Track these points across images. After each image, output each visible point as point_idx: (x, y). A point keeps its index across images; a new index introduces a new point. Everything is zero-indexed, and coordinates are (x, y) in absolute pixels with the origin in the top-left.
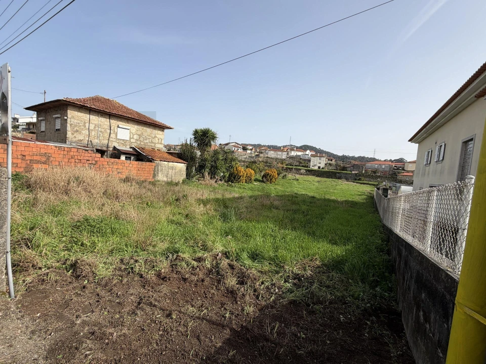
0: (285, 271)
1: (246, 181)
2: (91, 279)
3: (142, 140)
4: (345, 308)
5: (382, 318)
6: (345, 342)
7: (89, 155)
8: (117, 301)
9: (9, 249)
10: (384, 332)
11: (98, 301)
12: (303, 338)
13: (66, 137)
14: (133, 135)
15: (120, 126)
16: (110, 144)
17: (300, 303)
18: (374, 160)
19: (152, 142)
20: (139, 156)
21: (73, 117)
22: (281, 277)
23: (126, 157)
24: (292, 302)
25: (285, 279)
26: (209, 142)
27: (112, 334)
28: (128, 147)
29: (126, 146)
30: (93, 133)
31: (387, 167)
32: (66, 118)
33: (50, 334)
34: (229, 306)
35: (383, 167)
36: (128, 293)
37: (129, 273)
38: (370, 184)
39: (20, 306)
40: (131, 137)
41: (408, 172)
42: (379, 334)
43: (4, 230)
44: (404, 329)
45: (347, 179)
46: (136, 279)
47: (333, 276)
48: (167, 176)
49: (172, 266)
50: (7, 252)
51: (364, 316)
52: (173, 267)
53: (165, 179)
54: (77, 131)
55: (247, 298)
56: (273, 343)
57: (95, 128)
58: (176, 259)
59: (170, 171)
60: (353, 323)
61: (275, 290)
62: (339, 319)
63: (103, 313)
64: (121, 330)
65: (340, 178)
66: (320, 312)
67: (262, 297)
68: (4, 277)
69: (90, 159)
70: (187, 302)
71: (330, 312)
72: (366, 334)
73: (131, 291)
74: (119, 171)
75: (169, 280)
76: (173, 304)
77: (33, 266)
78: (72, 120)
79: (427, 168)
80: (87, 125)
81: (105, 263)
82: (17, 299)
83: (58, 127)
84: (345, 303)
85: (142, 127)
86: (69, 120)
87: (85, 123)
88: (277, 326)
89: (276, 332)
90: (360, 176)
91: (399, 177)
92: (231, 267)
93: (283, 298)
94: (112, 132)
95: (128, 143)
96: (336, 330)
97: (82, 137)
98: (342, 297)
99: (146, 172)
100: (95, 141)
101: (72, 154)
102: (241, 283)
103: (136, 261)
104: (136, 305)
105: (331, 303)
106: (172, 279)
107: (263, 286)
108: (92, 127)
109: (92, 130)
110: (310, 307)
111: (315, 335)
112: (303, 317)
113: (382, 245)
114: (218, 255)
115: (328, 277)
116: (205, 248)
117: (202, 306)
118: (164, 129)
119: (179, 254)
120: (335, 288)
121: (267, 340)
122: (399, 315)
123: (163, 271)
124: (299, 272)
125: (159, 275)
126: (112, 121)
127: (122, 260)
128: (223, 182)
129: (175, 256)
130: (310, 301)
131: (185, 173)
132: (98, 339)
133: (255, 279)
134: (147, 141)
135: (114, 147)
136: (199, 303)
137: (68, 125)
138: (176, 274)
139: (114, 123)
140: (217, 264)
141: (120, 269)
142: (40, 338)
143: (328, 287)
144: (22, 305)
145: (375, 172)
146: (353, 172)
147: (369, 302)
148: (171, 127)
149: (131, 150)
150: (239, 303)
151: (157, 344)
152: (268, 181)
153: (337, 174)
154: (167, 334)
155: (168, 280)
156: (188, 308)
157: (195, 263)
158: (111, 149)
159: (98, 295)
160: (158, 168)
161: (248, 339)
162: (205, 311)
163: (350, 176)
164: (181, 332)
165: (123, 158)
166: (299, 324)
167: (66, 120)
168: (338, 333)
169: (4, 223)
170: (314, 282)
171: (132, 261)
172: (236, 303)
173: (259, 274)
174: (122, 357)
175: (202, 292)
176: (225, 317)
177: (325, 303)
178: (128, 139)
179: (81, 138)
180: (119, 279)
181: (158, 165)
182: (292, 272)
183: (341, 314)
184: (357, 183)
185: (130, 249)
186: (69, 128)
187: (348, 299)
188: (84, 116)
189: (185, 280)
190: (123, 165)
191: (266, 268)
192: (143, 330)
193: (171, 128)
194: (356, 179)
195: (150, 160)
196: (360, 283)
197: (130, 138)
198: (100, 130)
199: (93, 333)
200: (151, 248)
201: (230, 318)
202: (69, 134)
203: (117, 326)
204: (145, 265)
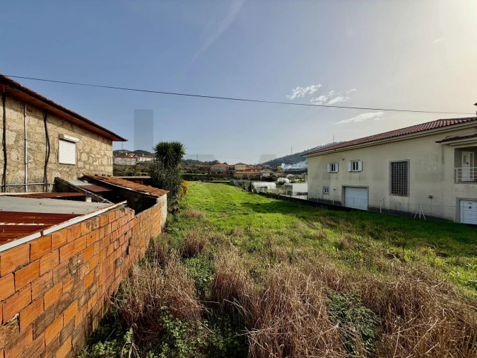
3: (91, 161)
14: (81, 154)
15: (66, 137)
16: (48, 177)
19: (102, 165)
28: (75, 178)
30: (14, 155)
31: (225, 168)
38: (221, 183)
40: (78, 157)
57: (16, 141)
90: (210, 176)
95: (74, 171)
99: (158, 221)
100: (21, 176)
108: (11, 140)
109: (12, 148)
118: (112, 141)
126: (49, 126)
134: (97, 163)
139: (54, 129)
153: (193, 177)
163: (204, 177)
178: (74, 163)
194: (208, 180)
197: (78, 160)
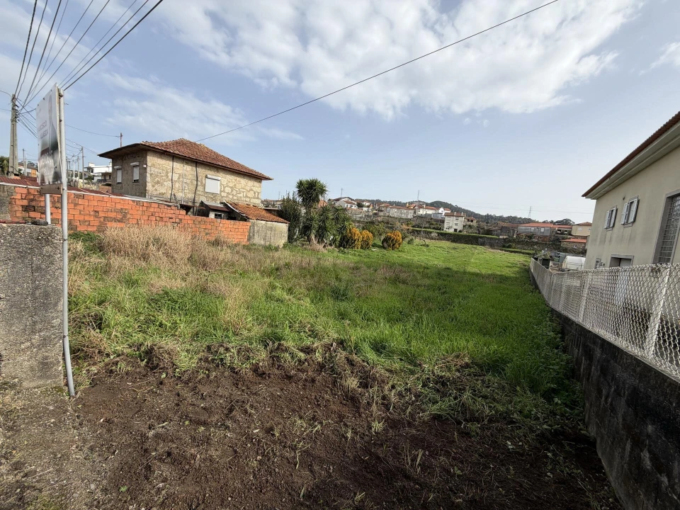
0: (423, 371)
1: (362, 246)
2: (170, 371)
3: (234, 193)
4: (512, 430)
5: (567, 448)
6: (521, 486)
7: (172, 212)
8: (202, 405)
9: (66, 333)
10: (575, 471)
11: (178, 405)
12: (459, 476)
13: (146, 190)
14: (224, 187)
15: (209, 176)
16: (196, 199)
17: (447, 419)
18: (529, 221)
19: (247, 197)
20: (230, 213)
21: (153, 165)
22: (418, 379)
23: (216, 215)
24: (436, 417)
25: (423, 383)
26: (317, 196)
27: (194, 457)
28: (218, 202)
29: (216, 201)
30: (177, 185)
31: (548, 230)
32: (145, 166)
33: (114, 453)
34: (351, 420)
35: (542, 230)
36: (216, 393)
37: (218, 366)
38: (523, 253)
39: (80, 406)
40: (222, 189)
41: (576, 237)
42: (568, 473)
43: (60, 308)
44: (603, 468)
45: (492, 246)
46: (226, 374)
47: (489, 380)
48: (264, 239)
49: (272, 357)
50: (64, 337)
51: (541, 443)
52: (274, 360)
53: (262, 242)
54: (158, 182)
55: (374, 408)
56: (417, 484)
57: (179, 178)
58: (278, 348)
59: (269, 232)
60: (527, 455)
61: (411, 399)
62: (505, 445)
63: (184, 423)
64: (207, 451)
65: (483, 244)
66: (477, 433)
67: (394, 407)
68: (60, 368)
69: (173, 216)
70: (294, 411)
71: (492, 435)
72: (549, 474)
73: (221, 391)
74: (207, 231)
75: (269, 377)
76: (275, 413)
77: (99, 352)
78: (153, 169)
79: (609, 233)
80: (170, 174)
81: (188, 351)
82: (78, 396)
83: (136, 177)
84: (512, 422)
85: (236, 178)
86: (148, 169)
87: (167, 173)
88: (420, 456)
89: (419, 464)
90: (510, 241)
91: (564, 244)
92: (350, 362)
93: (423, 411)
94: (199, 183)
95: (218, 197)
96: (505, 466)
97: (164, 189)
98: (506, 413)
99: (239, 233)
100: (180, 195)
101: (152, 210)
102: (364, 385)
103: (227, 349)
104: (226, 412)
105: (490, 421)
106: (272, 376)
107: (394, 391)
108: (176, 177)
109: (176, 181)
110: (462, 426)
111: (475, 473)
112: (454, 442)
113: (555, 338)
114: (332, 345)
115: (483, 382)
116: (314, 334)
117: (313, 418)
118: (261, 179)
119: (282, 342)
120: (494, 400)
121: (407, 477)
122: (592, 444)
123: (261, 364)
124: (443, 374)
125: (255, 369)
126: (200, 170)
127: (209, 348)
128: (333, 247)
129: (276, 344)
130: (460, 418)
131: (286, 235)
132: (176, 463)
133: (383, 382)
134: (241, 195)
135: (202, 203)
136: (310, 413)
137: (148, 175)
138: (278, 369)
139: (202, 171)
140: (331, 357)
141: (206, 360)
142: (100, 459)
143: (485, 397)
144: (84, 404)
145: (530, 237)
146: (501, 237)
147: (546, 422)
148: (271, 177)
149: (222, 206)
150: (363, 415)
151: (255, 476)
152: (389, 246)
153: (480, 239)
154: (268, 460)
155: (267, 378)
156: (295, 421)
157: (302, 355)
158: (198, 205)
159: (179, 395)
160: (254, 229)
161: (380, 474)
162: (319, 426)
163: (497, 241)
164: (287, 459)
165: (212, 215)
166: (449, 452)
167: (146, 168)
168: (508, 469)
169: (59, 300)
170: (464, 389)
171: (222, 350)
172: (360, 416)
173: (388, 374)
174: (207, 495)
175: (313, 397)
176: (346, 438)
177: (483, 421)
178: (219, 193)
179: (163, 191)
180: (205, 373)
181: (253, 225)
182: (433, 372)
183: (509, 439)
184: (505, 251)
185: (219, 333)
186: (148, 179)
187: (515, 415)
188: (166, 164)
189: (289, 378)
190: (212, 224)
191: (397, 366)
192: (236, 452)
193: (270, 179)
194: (504, 246)
195: (245, 219)
196: (528, 392)
197: (221, 192)
198: (185, 181)
199: (169, 454)
200: (245, 333)
201: (353, 439)
202: (149, 187)
203: (202, 444)
204: (238, 355)
